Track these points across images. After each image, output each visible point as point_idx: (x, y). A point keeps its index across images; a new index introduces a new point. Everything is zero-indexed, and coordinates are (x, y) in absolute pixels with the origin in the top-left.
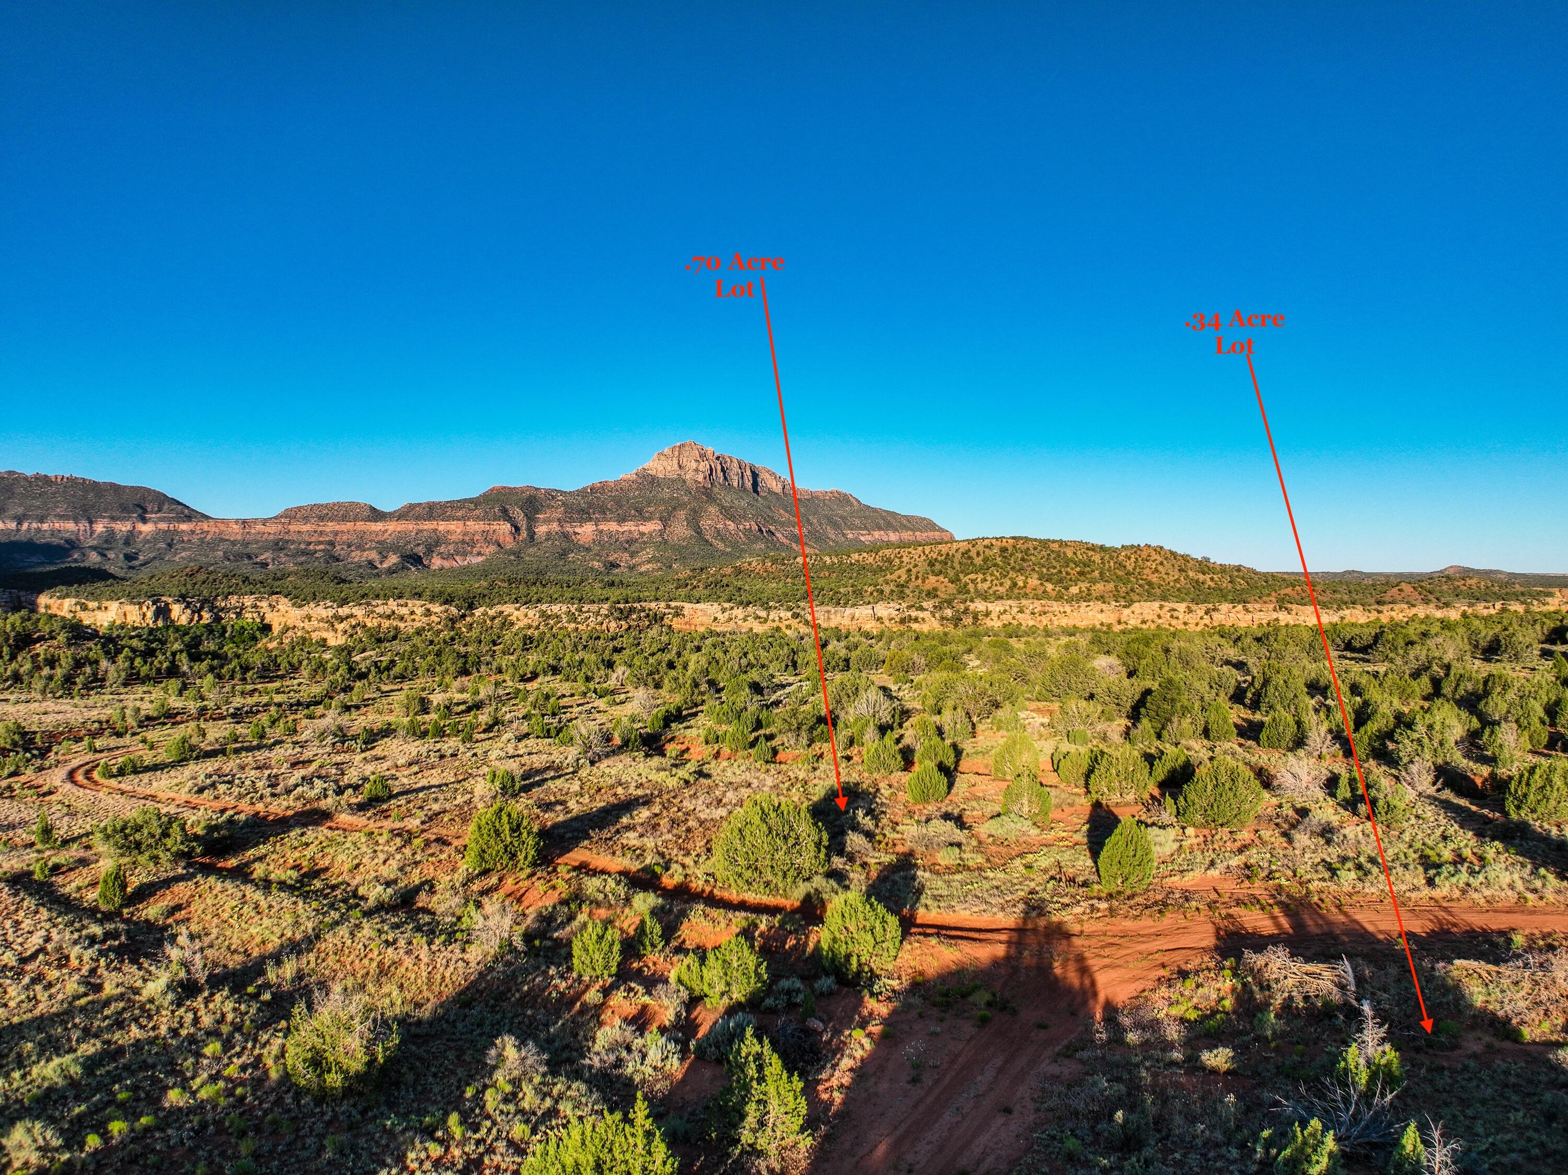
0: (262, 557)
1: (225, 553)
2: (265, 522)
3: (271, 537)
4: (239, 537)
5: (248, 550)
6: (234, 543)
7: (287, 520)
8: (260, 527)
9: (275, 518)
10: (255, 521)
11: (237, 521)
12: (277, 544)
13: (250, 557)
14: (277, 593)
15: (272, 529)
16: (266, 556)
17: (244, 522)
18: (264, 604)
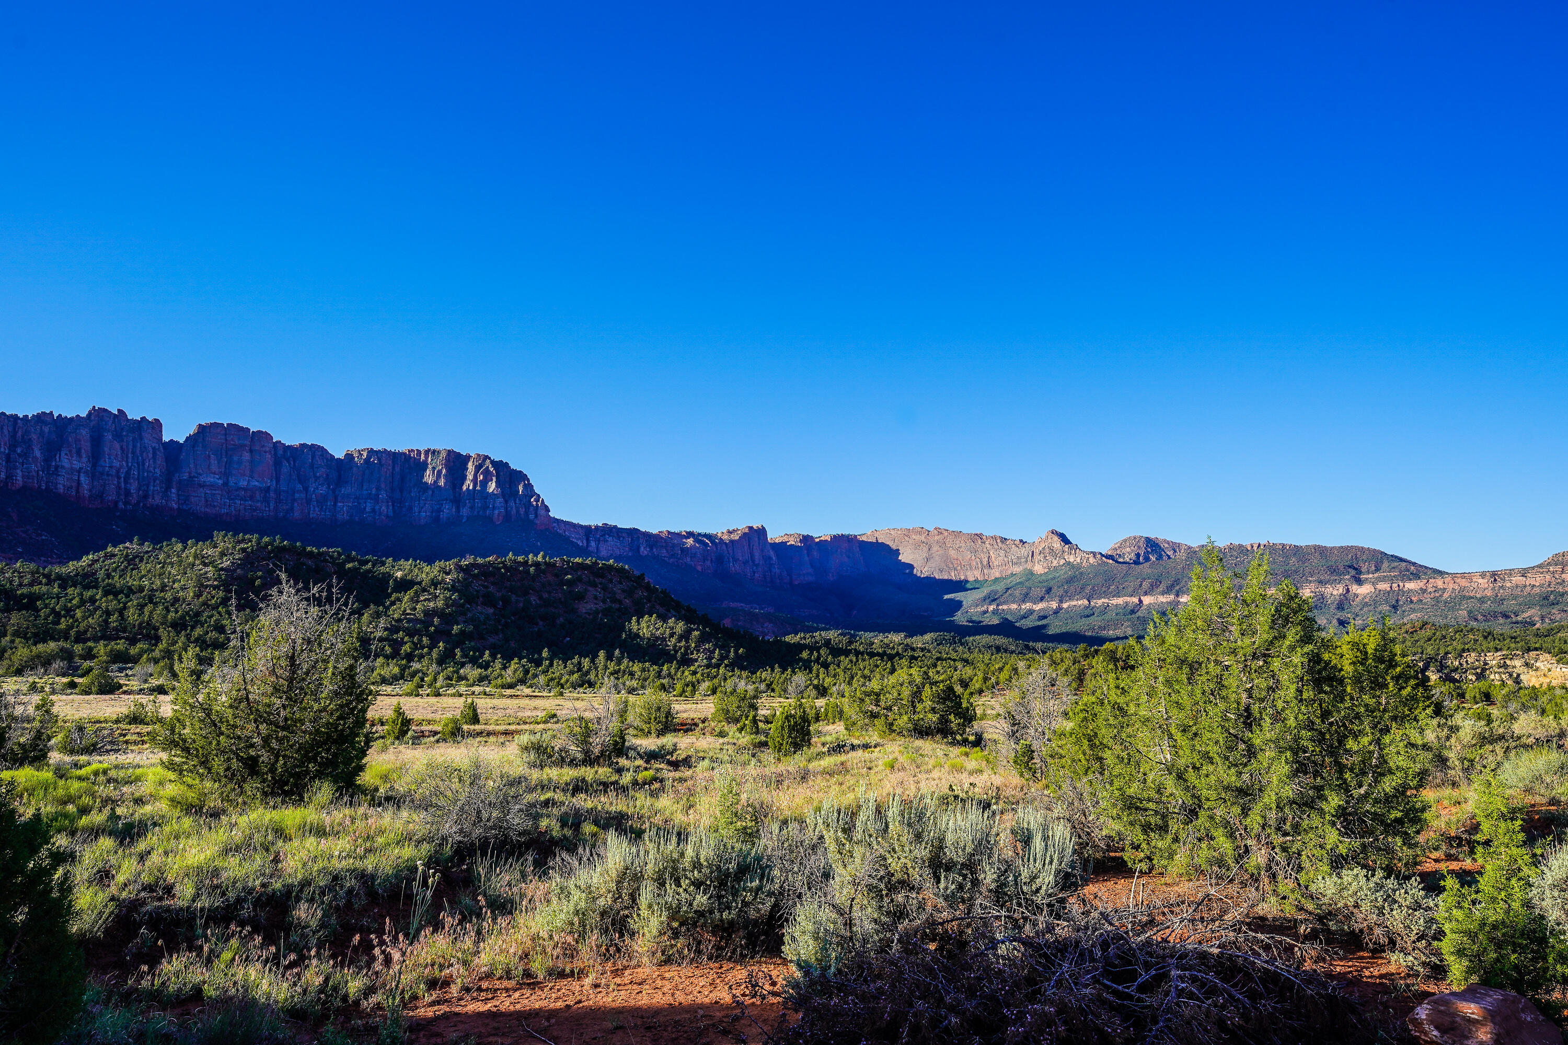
0: (1526, 615)
1: (1470, 612)
2: (1524, 573)
3: (1537, 590)
4: (1489, 593)
5: (1503, 608)
6: (1482, 600)
7: (1559, 568)
8: (1517, 579)
9: (1540, 566)
10: (1511, 572)
11: (1483, 575)
12: (1546, 598)
13: (1506, 616)
14: (1536, 649)
15: (1537, 580)
16: (1532, 613)
17: (1494, 575)
18: (1518, 663)
